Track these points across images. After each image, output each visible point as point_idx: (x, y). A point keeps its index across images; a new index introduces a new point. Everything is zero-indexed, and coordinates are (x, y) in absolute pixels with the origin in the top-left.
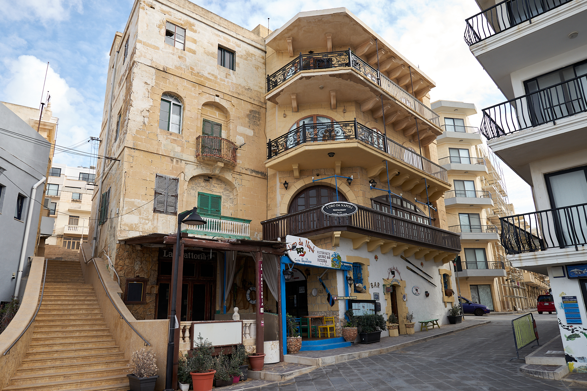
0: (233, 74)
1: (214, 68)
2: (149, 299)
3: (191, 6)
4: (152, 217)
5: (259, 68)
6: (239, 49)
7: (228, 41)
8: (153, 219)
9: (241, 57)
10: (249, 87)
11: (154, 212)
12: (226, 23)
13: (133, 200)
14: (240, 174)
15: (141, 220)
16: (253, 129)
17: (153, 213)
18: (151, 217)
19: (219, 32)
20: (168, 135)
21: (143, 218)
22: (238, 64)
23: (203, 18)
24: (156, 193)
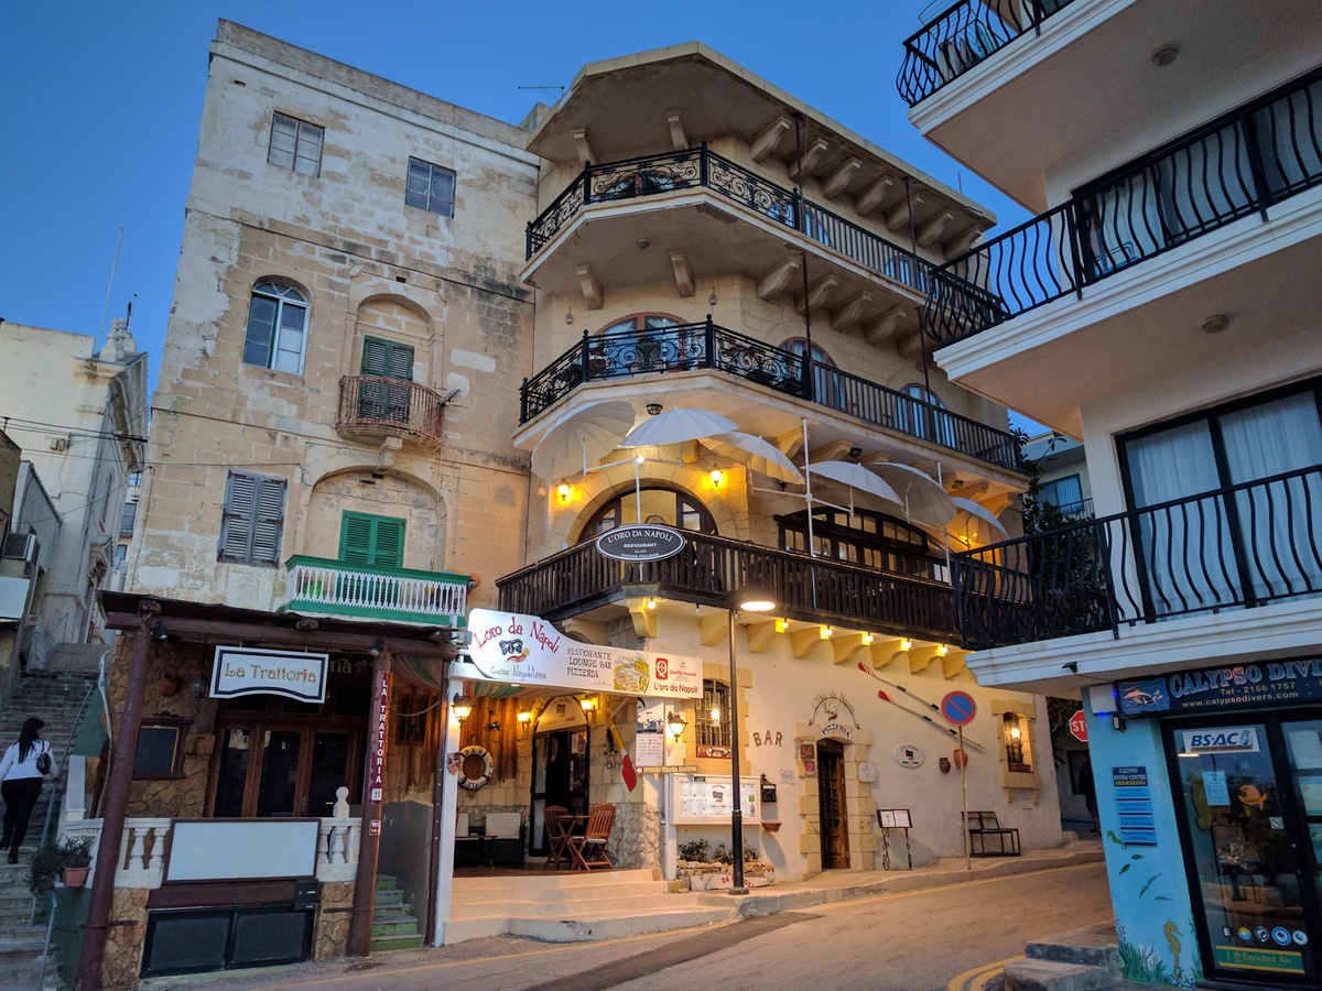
0: (448, 225)
1: (396, 213)
2: (192, 768)
3: (343, 73)
4: (213, 572)
5: (520, 207)
6: (467, 166)
7: (438, 147)
8: (216, 578)
9: (469, 184)
10: (490, 254)
11: (218, 560)
12: (434, 106)
13: (165, 532)
14: (454, 464)
15: (184, 579)
16: (496, 357)
17: (216, 564)
18: (209, 572)
19: (415, 128)
20: (266, 377)
21: (188, 575)
22: (462, 201)
23: (371, 99)
24: (225, 515)
